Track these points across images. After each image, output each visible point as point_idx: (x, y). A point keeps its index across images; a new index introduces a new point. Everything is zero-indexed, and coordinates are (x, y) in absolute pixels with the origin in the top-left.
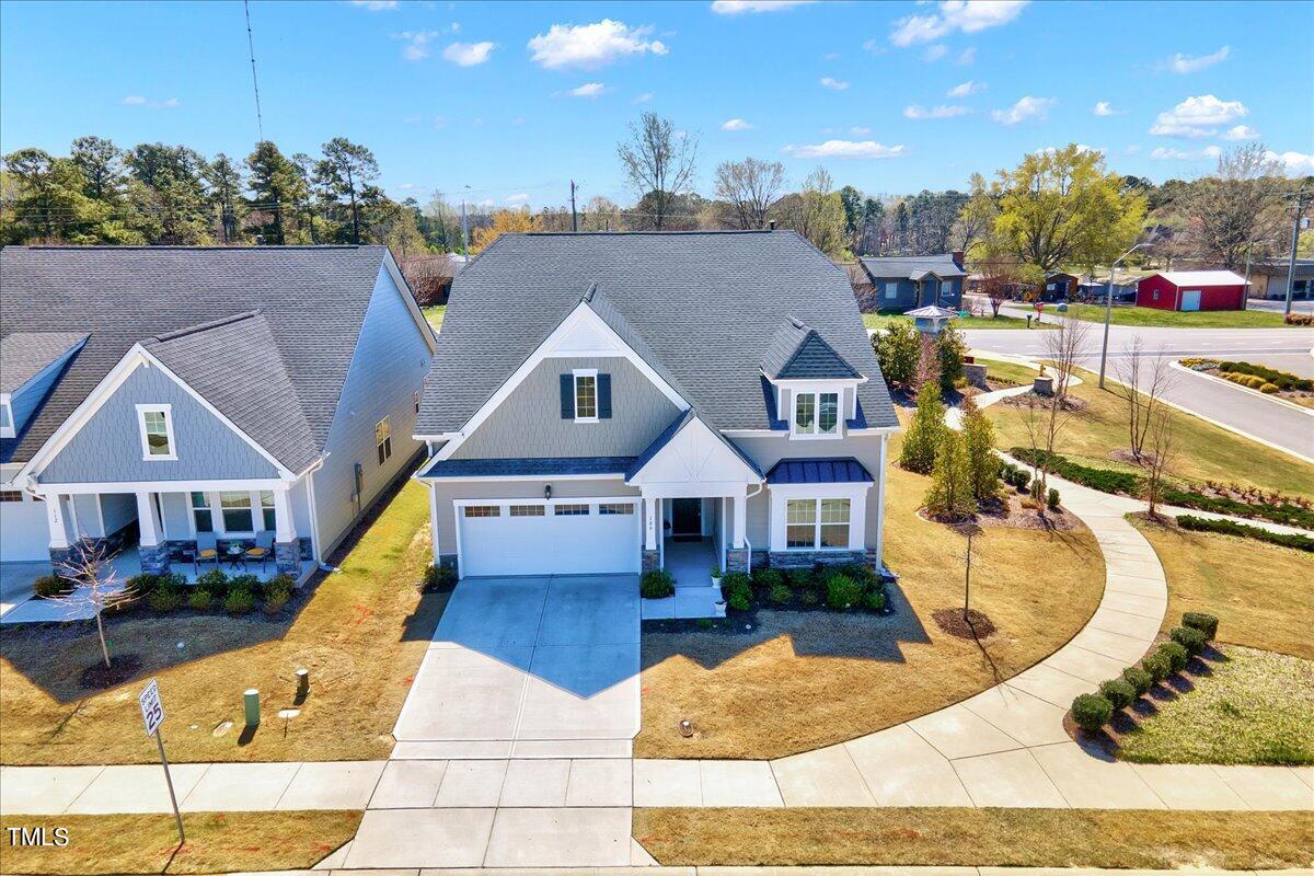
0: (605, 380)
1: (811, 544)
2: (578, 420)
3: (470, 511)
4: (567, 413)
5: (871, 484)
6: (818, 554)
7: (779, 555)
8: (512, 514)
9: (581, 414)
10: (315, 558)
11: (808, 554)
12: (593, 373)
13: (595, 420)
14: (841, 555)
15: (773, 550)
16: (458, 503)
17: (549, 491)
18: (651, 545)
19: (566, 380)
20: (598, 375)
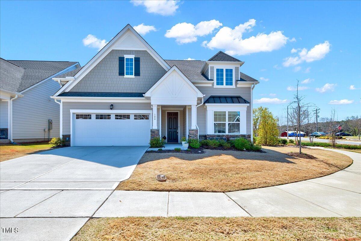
0: (137, 60)
1: (224, 132)
2: (126, 76)
3: (78, 116)
4: (121, 73)
5: (248, 105)
6: (228, 135)
7: (211, 136)
8: (97, 118)
9: (127, 74)
10: (9, 138)
11: (223, 136)
12: (132, 57)
13: (133, 76)
14: (237, 136)
15: (208, 134)
16: (72, 111)
17: (112, 107)
18: (155, 127)
19: (121, 60)
20: (135, 58)
